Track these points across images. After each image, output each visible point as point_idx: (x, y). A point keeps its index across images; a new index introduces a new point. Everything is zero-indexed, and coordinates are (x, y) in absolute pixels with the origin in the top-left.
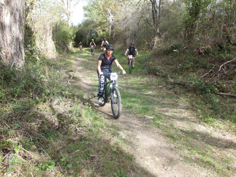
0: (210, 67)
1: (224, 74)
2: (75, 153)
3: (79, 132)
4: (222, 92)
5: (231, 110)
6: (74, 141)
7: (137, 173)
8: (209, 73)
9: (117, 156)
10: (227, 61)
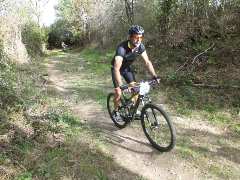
0: (185, 60)
1: (198, 66)
2: (54, 161)
3: (57, 139)
4: (197, 84)
5: (206, 100)
6: (51, 149)
7: (118, 172)
8: (184, 66)
9: (97, 158)
10: (199, 53)
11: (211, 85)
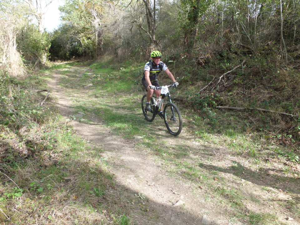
0: (210, 79)
1: (224, 86)
2: (47, 178)
3: (53, 158)
4: (220, 106)
5: (228, 123)
6: (46, 167)
7: (117, 190)
8: (209, 86)
9: (96, 176)
10: (227, 71)
11: (235, 107)
